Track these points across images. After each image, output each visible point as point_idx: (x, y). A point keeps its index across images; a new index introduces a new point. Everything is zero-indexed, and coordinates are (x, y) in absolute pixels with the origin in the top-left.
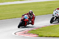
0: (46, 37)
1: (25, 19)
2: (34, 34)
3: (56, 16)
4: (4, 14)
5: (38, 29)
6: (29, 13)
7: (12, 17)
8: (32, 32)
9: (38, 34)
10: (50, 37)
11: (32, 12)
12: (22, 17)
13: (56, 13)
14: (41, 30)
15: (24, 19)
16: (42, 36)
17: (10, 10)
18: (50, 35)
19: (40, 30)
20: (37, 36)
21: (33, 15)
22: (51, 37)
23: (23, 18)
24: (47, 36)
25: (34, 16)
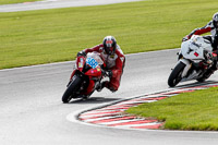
0: (193, 129)
1: (90, 68)
2: (149, 119)
3: (190, 61)
4: (38, 43)
5: (164, 101)
6: (104, 46)
7: (68, 57)
8: (140, 111)
9: (164, 120)
10: (206, 129)
11: (114, 44)
12: (79, 61)
13: (193, 47)
14: (175, 104)
15: (87, 68)
16: (177, 128)
17: (60, 30)
18: (207, 124)
19: (170, 104)
20: (159, 128)
21: (118, 53)
22: (212, 130)
23: (81, 66)
24: (197, 125)
25: (122, 59)
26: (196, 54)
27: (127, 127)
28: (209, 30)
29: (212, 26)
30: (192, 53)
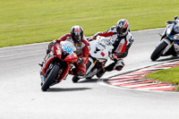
26: (103, 54)
27: (147, 89)
28: (111, 34)
29: (115, 31)
30: (99, 53)
